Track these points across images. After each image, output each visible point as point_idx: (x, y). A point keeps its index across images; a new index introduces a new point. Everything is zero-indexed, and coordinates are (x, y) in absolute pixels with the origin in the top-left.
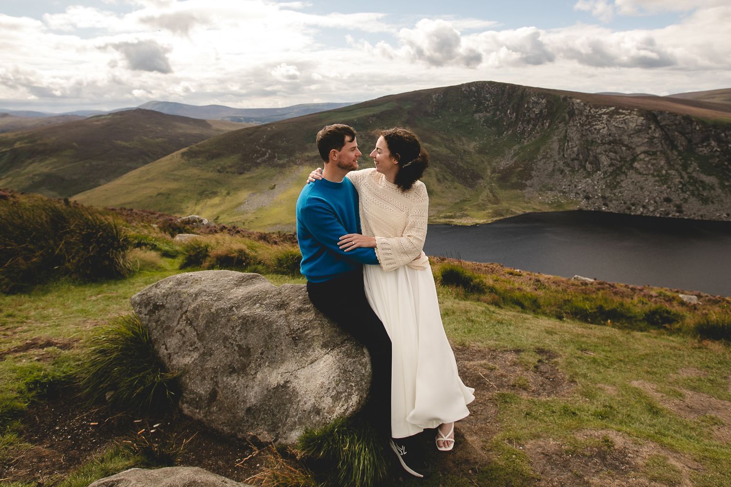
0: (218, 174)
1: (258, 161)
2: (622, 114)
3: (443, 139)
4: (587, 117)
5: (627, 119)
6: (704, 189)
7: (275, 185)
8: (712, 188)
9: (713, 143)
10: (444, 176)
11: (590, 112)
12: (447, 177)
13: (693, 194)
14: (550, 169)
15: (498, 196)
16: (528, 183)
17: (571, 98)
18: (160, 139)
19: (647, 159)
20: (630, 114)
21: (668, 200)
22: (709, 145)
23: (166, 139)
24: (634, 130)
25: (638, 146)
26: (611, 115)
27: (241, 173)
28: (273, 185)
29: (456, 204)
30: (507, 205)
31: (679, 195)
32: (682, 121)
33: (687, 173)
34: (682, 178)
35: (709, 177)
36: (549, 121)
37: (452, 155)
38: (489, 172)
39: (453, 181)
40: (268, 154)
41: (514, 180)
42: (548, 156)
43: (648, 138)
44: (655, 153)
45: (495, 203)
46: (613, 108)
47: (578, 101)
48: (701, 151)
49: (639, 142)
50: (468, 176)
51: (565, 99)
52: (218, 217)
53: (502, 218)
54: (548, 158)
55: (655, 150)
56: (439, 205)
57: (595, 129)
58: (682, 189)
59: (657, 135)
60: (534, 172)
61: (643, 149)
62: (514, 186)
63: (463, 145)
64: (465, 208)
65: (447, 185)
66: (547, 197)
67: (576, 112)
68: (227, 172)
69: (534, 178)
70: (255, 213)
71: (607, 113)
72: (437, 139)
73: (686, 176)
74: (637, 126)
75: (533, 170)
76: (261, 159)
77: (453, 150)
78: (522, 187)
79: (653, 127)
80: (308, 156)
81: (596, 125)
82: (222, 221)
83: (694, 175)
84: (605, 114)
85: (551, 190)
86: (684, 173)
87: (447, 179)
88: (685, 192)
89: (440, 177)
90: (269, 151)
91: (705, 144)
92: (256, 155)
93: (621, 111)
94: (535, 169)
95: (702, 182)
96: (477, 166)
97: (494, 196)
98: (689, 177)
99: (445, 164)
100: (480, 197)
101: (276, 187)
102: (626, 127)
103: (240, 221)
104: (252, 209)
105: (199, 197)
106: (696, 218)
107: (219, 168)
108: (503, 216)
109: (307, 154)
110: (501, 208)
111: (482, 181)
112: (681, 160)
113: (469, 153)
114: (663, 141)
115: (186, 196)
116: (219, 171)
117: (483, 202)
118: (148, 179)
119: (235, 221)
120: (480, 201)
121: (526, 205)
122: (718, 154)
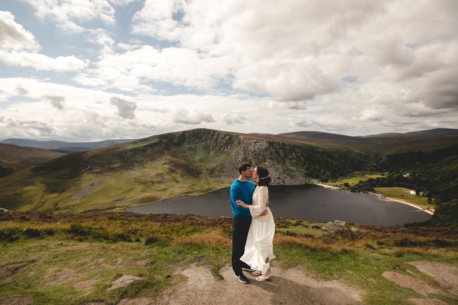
0: (57, 179)
1: (83, 171)
2: (260, 142)
3: (183, 156)
4: (246, 144)
5: (262, 144)
6: (291, 172)
7: (93, 184)
8: (294, 172)
9: (294, 154)
10: (184, 174)
11: (247, 142)
12: (185, 174)
13: (287, 175)
14: (232, 168)
15: (210, 182)
16: (222, 174)
17: (239, 136)
18: (16, 161)
19: (270, 161)
20: (263, 142)
21: (279, 178)
22: (292, 154)
23: (20, 161)
24: (265, 149)
25: (266, 156)
26: (255, 143)
27: (72, 178)
28: (92, 183)
29: (191, 186)
30: (214, 185)
31: (282, 175)
32: (282, 145)
33: (285, 166)
34: (284, 168)
35: (293, 167)
36: (230, 146)
37: (188, 163)
38: (205, 170)
39: (188, 176)
40: (89, 167)
41: (216, 173)
42: (231, 162)
43: (270, 152)
44: (273, 159)
45: (208, 185)
46: (256, 140)
47: (242, 137)
48: (289, 157)
49: (267, 154)
50: (195, 173)
51: (236, 136)
52: (57, 204)
53: (212, 191)
54: (231, 163)
55: (273, 157)
56: (182, 187)
57: (249, 149)
58: (283, 173)
59: (273, 151)
60: (225, 169)
61: (268, 157)
62: (216, 176)
63: (192, 158)
64: (194, 188)
65: (185, 178)
66: (231, 180)
67: (241, 142)
68: (63, 178)
69: (225, 172)
70: (81, 199)
71: (254, 142)
72: (180, 156)
73: (285, 168)
74: (265, 147)
75: (224, 168)
76: (84, 170)
77: (187, 161)
78: (220, 176)
79: (271, 147)
80: (113, 167)
81: (249, 147)
82: (60, 206)
83: (288, 167)
84: (253, 142)
85: (233, 177)
86: (284, 166)
87: (185, 175)
88: (285, 174)
89: (182, 174)
90: (90, 165)
91: (291, 154)
92: (81, 168)
93: (259, 141)
94: (225, 168)
95: (291, 169)
96: (199, 168)
97: (207, 181)
98: (286, 168)
99: (184, 168)
100: (201, 182)
101: (94, 184)
102: (261, 148)
103: (71, 205)
104: (79, 197)
105: (44, 193)
106: (289, 185)
107: (57, 176)
108: (212, 190)
109: (112, 166)
110: (211, 187)
111: (202, 175)
112: (282, 161)
113: (196, 162)
114: (276, 153)
115: (35, 194)
116: (57, 178)
117: (203, 185)
118: (6, 185)
119: (68, 205)
120: (202, 184)
121: (222, 184)
122: (295, 158)
